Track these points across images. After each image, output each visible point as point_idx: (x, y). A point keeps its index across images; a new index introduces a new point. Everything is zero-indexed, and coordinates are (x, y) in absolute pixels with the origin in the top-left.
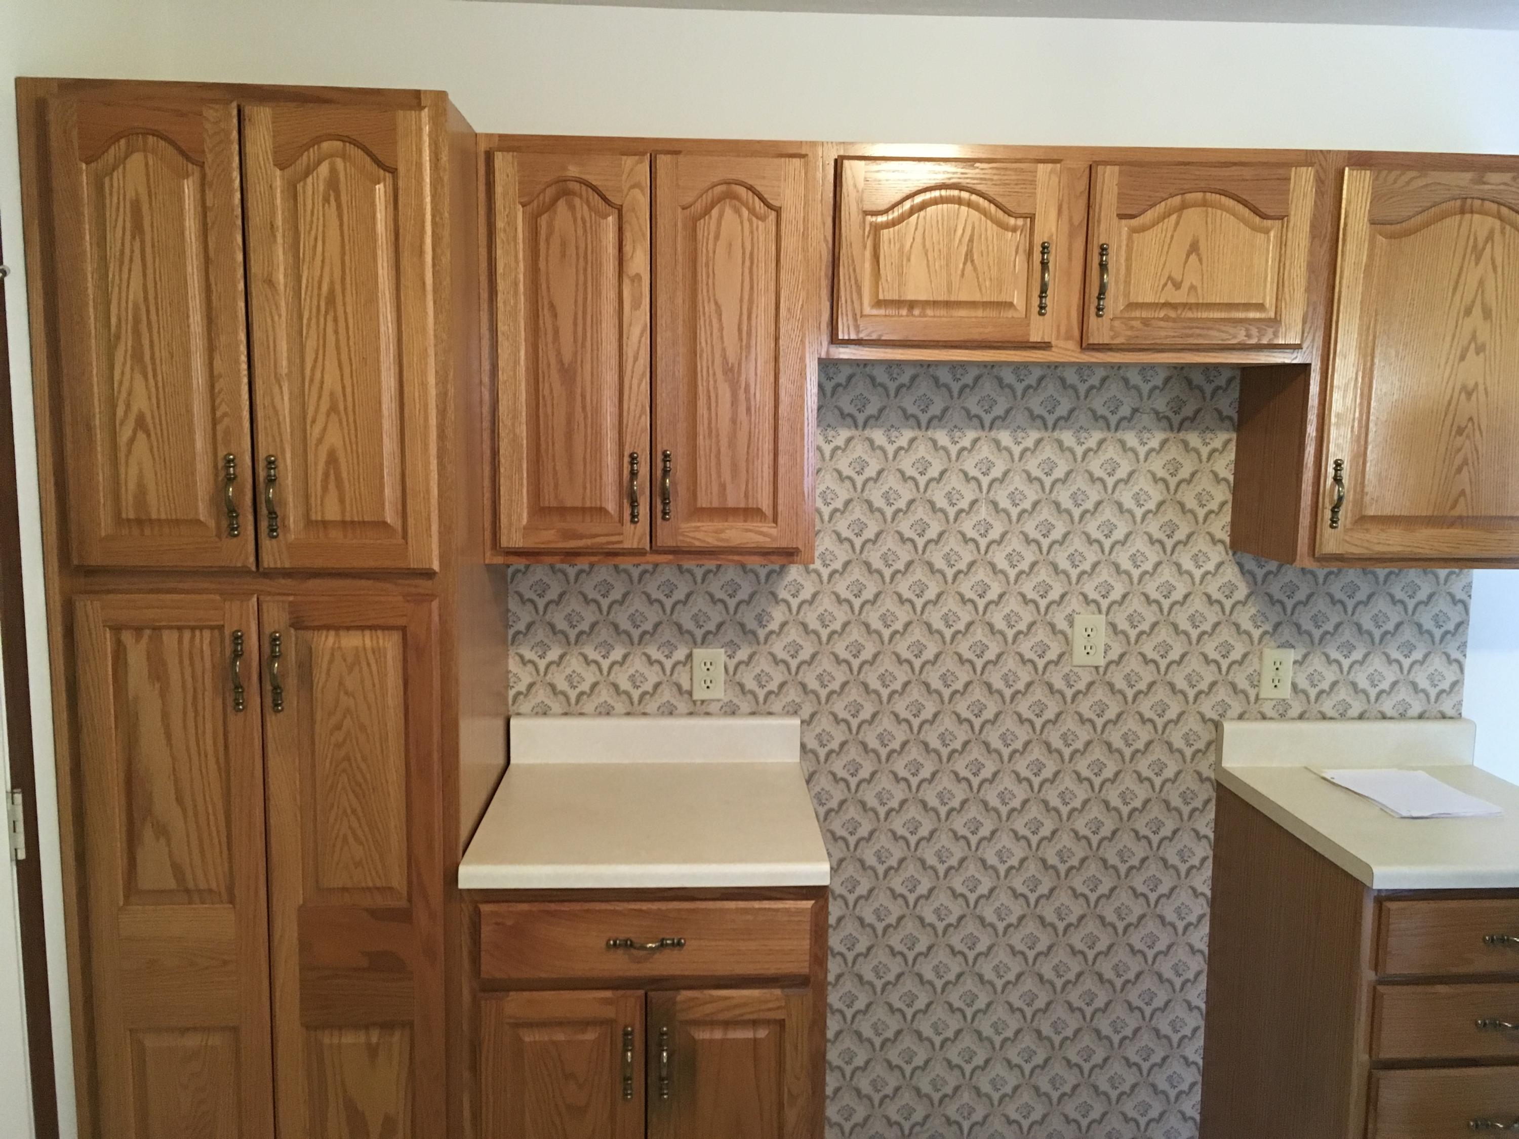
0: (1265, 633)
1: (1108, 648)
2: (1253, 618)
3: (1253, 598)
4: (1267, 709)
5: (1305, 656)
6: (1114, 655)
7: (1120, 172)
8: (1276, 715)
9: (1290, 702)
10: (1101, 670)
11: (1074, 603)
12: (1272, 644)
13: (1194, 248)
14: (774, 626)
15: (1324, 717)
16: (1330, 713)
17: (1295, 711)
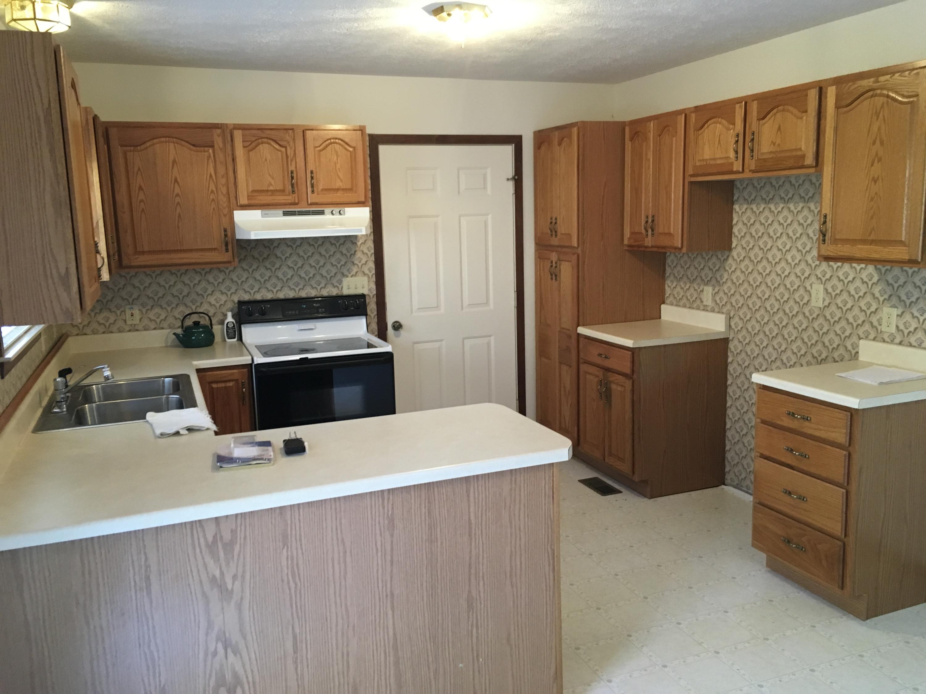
0: (885, 299)
1: (824, 300)
2: (880, 291)
3: (880, 281)
4: (886, 337)
5: (903, 313)
6: (826, 303)
7: (758, 103)
8: (889, 341)
9: (895, 335)
10: (822, 309)
11: (813, 279)
12: (888, 305)
13: (779, 129)
14: (724, 280)
15: (911, 345)
16: (914, 344)
17: (897, 340)
